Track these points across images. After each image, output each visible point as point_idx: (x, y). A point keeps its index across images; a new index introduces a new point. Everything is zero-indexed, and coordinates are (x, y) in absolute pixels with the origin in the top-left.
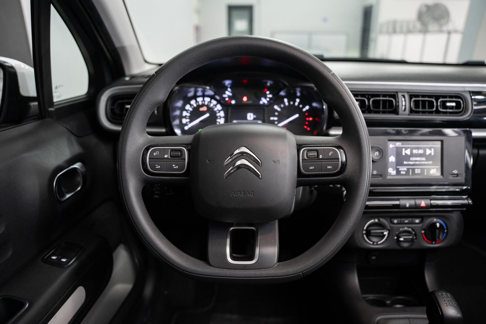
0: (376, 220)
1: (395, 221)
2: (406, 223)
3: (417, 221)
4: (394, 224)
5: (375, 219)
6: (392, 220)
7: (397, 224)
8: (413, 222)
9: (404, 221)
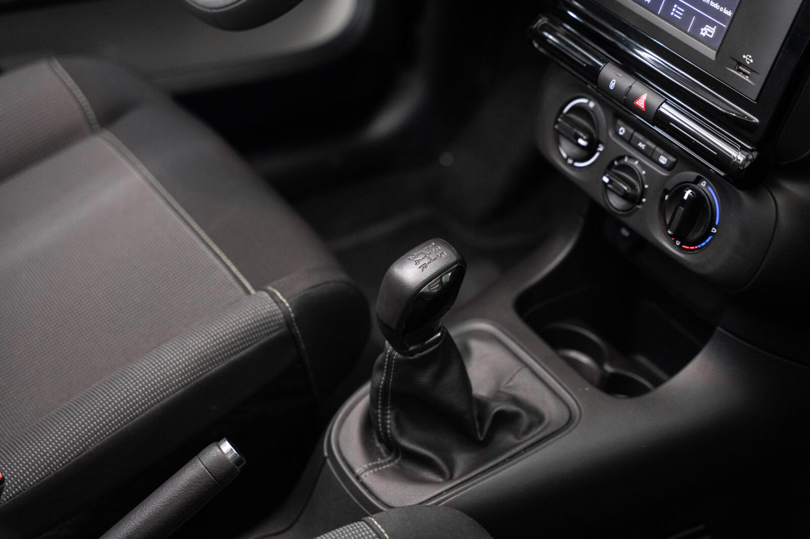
0: (592, 105)
1: (622, 131)
2: (639, 150)
3: (663, 160)
4: (616, 134)
5: (590, 100)
6: (619, 122)
7: (622, 138)
8: (654, 157)
9: (639, 141)
